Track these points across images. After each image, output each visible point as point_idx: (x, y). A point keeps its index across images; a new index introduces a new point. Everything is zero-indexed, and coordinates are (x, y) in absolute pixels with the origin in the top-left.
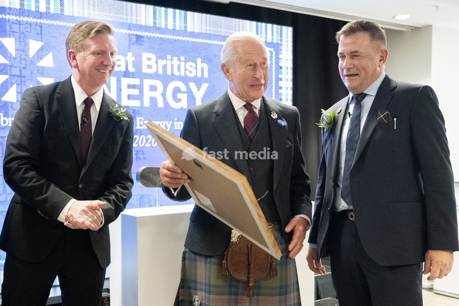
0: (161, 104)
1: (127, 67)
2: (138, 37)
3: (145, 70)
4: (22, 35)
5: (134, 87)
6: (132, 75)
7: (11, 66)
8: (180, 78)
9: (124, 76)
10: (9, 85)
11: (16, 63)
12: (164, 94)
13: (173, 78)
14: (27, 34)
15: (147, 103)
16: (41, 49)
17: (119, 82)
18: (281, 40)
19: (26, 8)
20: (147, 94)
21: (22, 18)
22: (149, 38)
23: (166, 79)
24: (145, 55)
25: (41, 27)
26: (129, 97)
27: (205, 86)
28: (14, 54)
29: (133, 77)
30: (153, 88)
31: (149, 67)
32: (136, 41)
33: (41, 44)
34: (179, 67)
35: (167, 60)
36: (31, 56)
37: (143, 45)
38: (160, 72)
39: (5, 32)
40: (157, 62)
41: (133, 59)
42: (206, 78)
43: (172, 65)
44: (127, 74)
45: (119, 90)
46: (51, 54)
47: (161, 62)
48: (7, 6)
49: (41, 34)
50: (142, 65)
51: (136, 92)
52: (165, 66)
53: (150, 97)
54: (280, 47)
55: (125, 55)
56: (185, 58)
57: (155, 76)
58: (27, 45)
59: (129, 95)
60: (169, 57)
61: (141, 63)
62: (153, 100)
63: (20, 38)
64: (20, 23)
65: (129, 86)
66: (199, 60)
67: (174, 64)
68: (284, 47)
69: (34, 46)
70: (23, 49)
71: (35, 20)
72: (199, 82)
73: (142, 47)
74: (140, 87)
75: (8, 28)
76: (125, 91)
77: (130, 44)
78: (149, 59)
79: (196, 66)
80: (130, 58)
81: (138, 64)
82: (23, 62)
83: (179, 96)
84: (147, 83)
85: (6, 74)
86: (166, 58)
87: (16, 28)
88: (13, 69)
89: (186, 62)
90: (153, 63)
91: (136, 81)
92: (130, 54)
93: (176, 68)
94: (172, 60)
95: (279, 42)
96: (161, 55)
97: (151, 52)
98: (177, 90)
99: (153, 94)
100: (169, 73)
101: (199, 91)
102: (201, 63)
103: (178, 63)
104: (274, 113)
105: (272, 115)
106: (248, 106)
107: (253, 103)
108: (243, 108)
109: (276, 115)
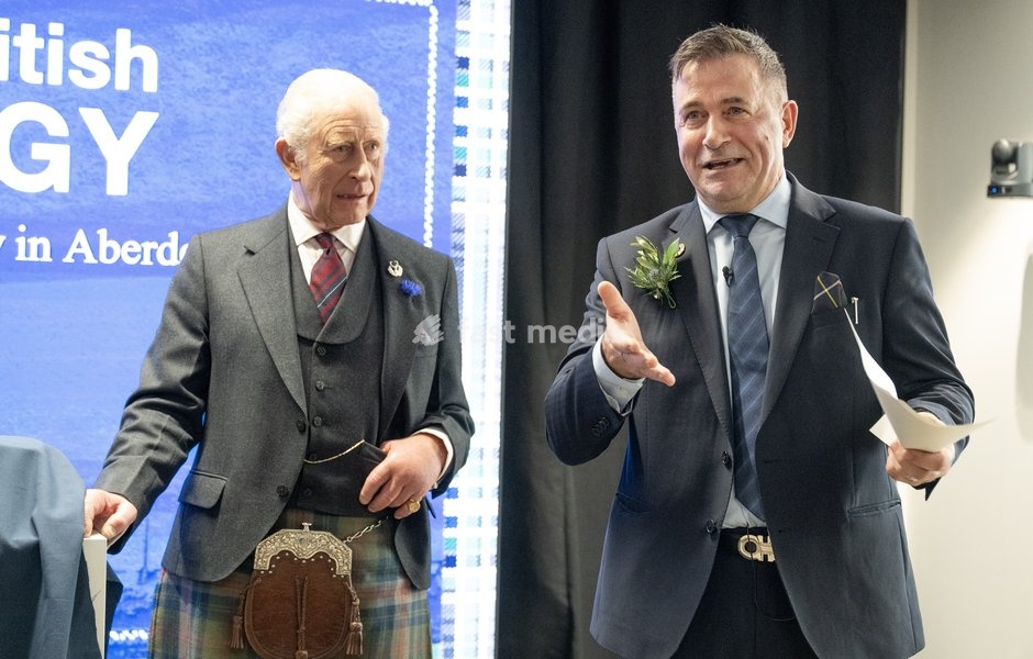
13: (17, 90)
34: (41, 56)
42: (148, 95)
43: (15, 51)
56: (67, 30)
67: (20, 47)
79: (113, 55)
89: (68, 41)
93: (27, 60)
94: (14, 32)
98: (30, 132)
101: (119, 135)
102: (134, 42)
103: (40, 43)
104: (394, 264)
105: (390, 269)
106: (325, 240)
107: (338, 234)
108: (314, 241)
109: (401, 269)
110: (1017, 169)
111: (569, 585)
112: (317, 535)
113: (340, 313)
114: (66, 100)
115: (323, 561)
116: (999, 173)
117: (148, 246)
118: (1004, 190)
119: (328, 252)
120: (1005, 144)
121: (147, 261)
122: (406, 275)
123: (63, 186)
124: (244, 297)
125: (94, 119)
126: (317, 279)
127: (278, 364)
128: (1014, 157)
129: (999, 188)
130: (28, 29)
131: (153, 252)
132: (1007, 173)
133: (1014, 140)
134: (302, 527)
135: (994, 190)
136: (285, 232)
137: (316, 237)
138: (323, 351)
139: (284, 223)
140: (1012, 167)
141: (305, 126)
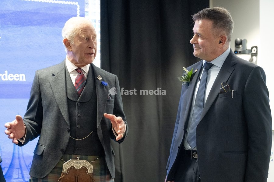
68: (90, 1)
104: (99, 76)
105: (98, 78)
106: (79, 70)
107: (83, 68)
108: (76, 71)
109: (101, 78)
110: (242, 46)
111: (121, 167)
112: (82, 161)
113: (84, 92)
115: (84, 169)
116: (237, 47)
118: (238, 52)
119: (80, 74)
120: (239, 40)
122: (102, 80)
124: (51, 90)
126: (77, 82)
127: (61, 110)
128: (241, 43)
129: (237, 52)
132: (239, 48)
133: (241, 38)
134: (77, 159)
135: (236, 52)
136: (64, 69)
137: (76, 70)
138: (79, 104)
139: (64, 66)
140: (241, 46)
141: (74, 33)
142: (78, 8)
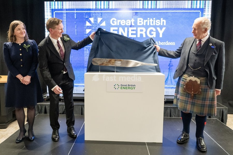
0: (144, 36)
1: (131, 24)
2: (136, 13)
3: (138, 24)
4: (96, 17)
5: (134, 30)
6: (134, 26)
7: (92, 26)
8: (153, 26)
9: (130, 27)
10: (91, 32)
11: (94, 25)
12: (146, 33)
13: (150, 26)
14: (97, 16)
15: (139, 36)
16: (102, 20)
17: (128, 29)
18: (205, 7)
19: (97, 8)
20: (139, 33)
21: (96, 11)
22: (140, 13)
23: (147, 27)
24: (139, 19)
25: (102, 13)
26: (132, 34)
27: (164, 29)
28: (93, 23)
29: (134, 27)
30: (141, 31)
31: (140, 23)
32: (135, 14)
33: (101, 19)
34: (153, 22)
35: (148, 20)
36: (98, 23)
37: (138, 15)
38: (145, 24)
39: (91, 16)
40: (143, 21)
41: (134, 21)
42: (165, 25)
43: (150, 22)
44: (131, 26)
45: (128, 32)
46: (105, 21)
47: (145, 21)
48: (92, 8)
49: (102, 15)
50: (137, 23)
51: (135, 32)
52: (147, 22)
53: (140, 34)
54: (204, 10)
55: (131, 20)
56: (156, 19)
57: (143, 26)
58: (97, 19)
59: (132, 33)
60: (148, 19)
61: (137, 22)
62: (141, 35)
63: (95, 18)
64: (95, 13)
65: (132, 30)
66: (162, 19)
67: (150, 21)
68: (206, 10)
69: (99, 19)
70: (96, 21)
71: (100, 11)
72: (161, 27)
73: (138, 16)
74: (136, 31)
75: (91, 15)
76: (130, 32)
77: (133, 15)
78: (140, 20)
79: (161, 21)
80: (133, 20)
81: (136, 22)
82: (96, 25)
83: (152, 33)
84: (139, 29)
85: (91, 29)
86: (147, 19)
87: (94, 14)
88: (93, 27)
89: (156, 20)
90: (142, 21)
91: (135, 28)
92: (133, 19)
93: (151, 23)
94: (150, 19)
95: (204, 8)
96: (145, 18)
97: (141, 18)
98: (151, 31)
99: (141, 33)
100: (148, 24)
101: (161, 30)
102: (163, 20)
103: (152, 21)
105: (210, 44)
107: (202, 40)
112: (195, 78)
114: (155, 27)
115: (196, 81)
117: (164, 43)
121: (164, 45)
123: (155, 36)
125: (158, 29)
130: (151, 19)
131: (165, 43)
134: (193, 77)
142: (200, 13)
